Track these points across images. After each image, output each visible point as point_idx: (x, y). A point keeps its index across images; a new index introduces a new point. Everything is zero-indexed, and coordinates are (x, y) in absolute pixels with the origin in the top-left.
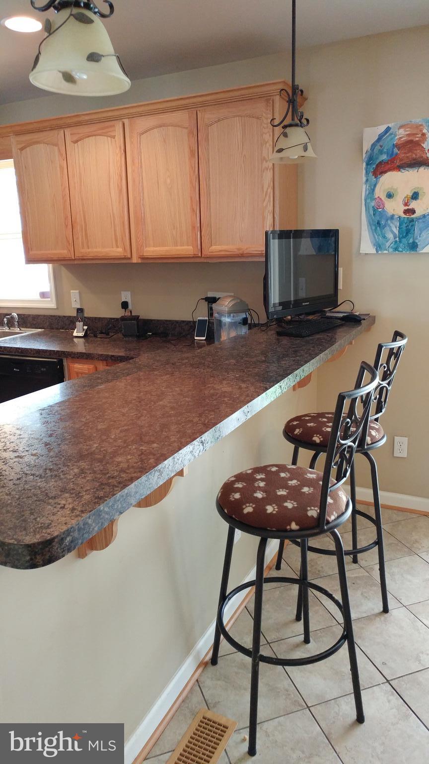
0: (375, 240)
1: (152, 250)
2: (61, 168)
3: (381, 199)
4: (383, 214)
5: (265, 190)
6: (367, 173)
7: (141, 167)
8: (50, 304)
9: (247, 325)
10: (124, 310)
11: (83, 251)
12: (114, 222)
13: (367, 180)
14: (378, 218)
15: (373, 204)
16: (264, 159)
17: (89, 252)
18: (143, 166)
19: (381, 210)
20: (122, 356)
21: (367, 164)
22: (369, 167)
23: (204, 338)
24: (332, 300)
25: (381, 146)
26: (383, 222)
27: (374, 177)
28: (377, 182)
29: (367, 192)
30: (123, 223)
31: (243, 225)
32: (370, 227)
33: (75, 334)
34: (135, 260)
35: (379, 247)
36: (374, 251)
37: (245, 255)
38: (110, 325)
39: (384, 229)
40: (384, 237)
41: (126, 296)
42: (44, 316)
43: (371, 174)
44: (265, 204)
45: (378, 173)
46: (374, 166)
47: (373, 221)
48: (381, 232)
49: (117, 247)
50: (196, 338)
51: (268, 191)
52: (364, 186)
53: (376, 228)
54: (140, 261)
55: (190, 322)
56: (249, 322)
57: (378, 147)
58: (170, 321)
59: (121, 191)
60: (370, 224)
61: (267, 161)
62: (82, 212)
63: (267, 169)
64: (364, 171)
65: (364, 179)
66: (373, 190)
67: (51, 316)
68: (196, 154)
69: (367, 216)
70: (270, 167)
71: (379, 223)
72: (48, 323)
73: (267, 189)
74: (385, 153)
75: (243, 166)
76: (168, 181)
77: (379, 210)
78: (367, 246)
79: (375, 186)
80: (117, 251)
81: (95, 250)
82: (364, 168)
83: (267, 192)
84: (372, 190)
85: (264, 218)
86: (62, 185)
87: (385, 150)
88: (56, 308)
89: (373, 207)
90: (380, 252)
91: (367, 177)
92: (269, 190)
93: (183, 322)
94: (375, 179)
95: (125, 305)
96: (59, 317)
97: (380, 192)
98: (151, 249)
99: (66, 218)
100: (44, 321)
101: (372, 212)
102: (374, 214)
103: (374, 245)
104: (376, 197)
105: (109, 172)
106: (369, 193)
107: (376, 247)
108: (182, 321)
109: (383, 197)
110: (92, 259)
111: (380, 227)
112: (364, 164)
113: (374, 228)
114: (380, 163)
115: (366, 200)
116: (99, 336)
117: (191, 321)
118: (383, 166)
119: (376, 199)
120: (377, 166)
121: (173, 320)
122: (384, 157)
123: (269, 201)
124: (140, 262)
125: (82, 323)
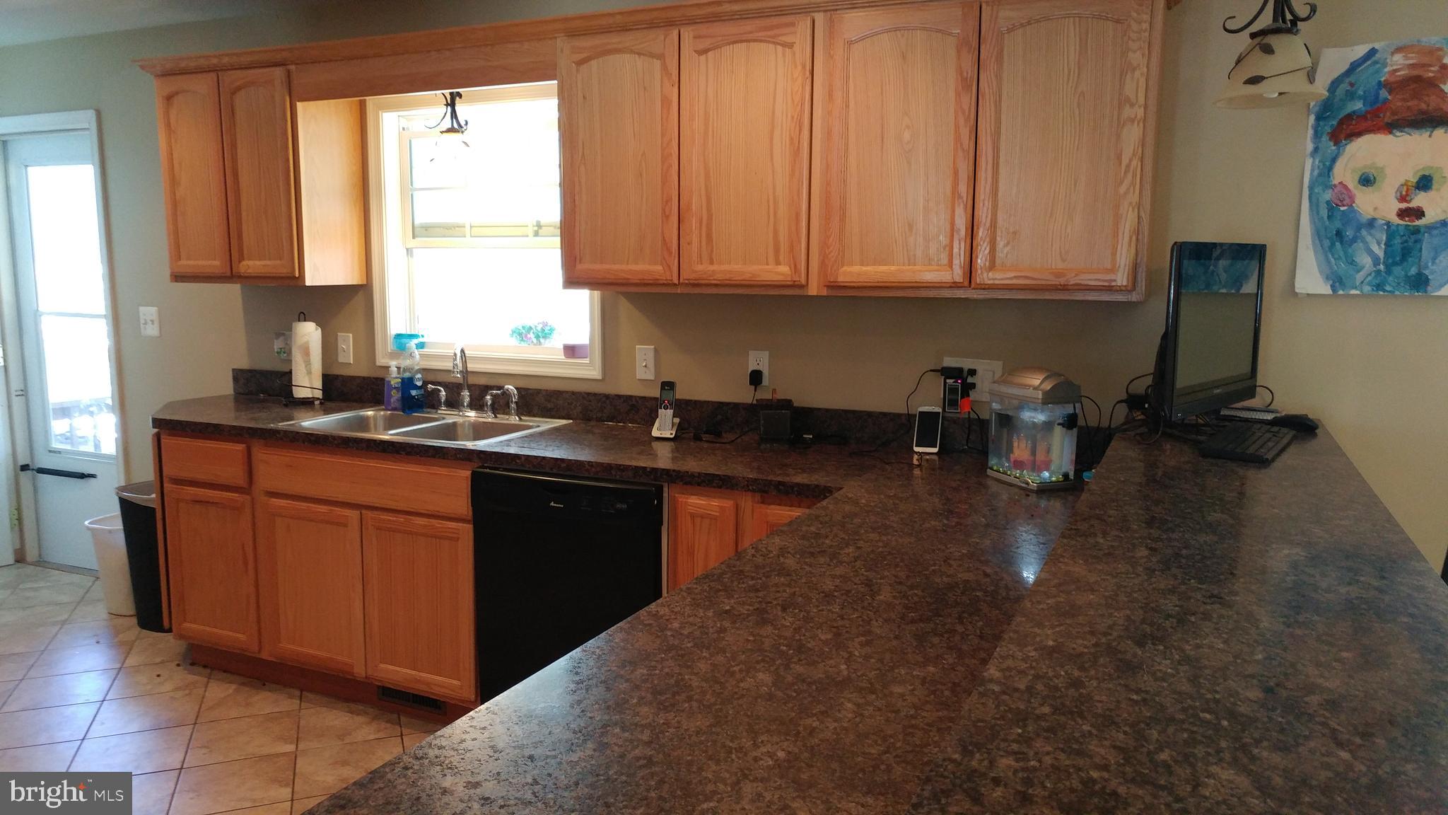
0: (1331, 268)
1: (855, 271)
2: (666, 101)
3: (1346, 187)
4: (1350, 217)
5: (1125, 161)
6: (1317, 135)
7: (847, 106)
8: (588, 370)
9: (1075, 430)
10: (753, 387)
11: (700, 267)
12: (775, 213)
13: (1316, 150)
14: (1338, 224)
15: (1328, 195)
16: (1128, 100)
17: (713, 271)
18: (852, 105)
19: (1345, 208)
20: (803, 485)
21: (1318, 118)
22: (1321, 123)
23: (935, 450)
24: (1247, 386)
25: (1352, 85)
26: (1349, 233)
27: (1332, 144)
28: (1338, 153)
29: (1316, 172)
30: (798, 215)
31: (1069, 230)
32: (1317, 241)
33: (655, 433)
34: (813, 290)
35: (1337, 281)
36: (1326, 290)
37: (1070, 287)
38: (719, 417)
39: (1350, 246)
40: (1352, 263)
41: (758, 360)
42: (573, 393)
43: (1325, 138)
44: (1122, 189)
45: (1342, 136)
46: (1335, 123)
47: (1326, 229)
48: (1346, 253)
49: (778, 263)
50: (916, 449)
51: (1132, 163)
52: (1309, 163)
53: (1333, 245)
54: (824, 292)
55: (899, 415)
56: (1081, 422)
57: (1344, 86)
58: (854, 412)
59: (796, 152)
60: (1318, 234)
61: (1132, 105)
62: (703, 192)
63: (1132, 121)
64: (1310, 132)
65: (1310, 147)
66: (1330, 169)
67: (588, 394)
68: (973, 86)
69: (1313, 222)
70: (1139, 117)
71: (1339, 234)
72: (579, 409)
73: (1131, 160)
74: (1360, 98)
75: (1077, 113)
76: (907, 135)
77: (1342, 209)
78: (1311, 280)
79: (1334, 160)
80: (780, 272)
81: (725, 267)
82: (1310, 124)
83: (1128, 166)
84: (1327, 170)
85: (1117, 218)
86: (663, 135)
87: (1361, 93)
88: (600, 377)
89: (1328, 203)
90: (1341, 292)
91: (1314, 143)
92: (1134, 163)
93: (884, 414)
94: (1334, 148)
95: (756, 377)
96: (607, 396)
97: (1344, 172)
98: (856, 268)
99: (668, 201)
100: (571, 404)
101: (1324, 212)
102: (1329, 217)
103: (1327, 278)
104: (1336, 182)
105: (774, 112)
106: (1320, 175)
107: (1331, 282)
108: (881, 413)
109: (1352, 184)
110: (716, 285)
111: (1342, 243)
112: (1312, 118)
113: (1327, 243)
114: (1349, 117)
115: (1311, 188)
116: (705, 437)
117: (901, 415)
118: (1354, 122)
119: (1335, 186)
120: (1341, 122)
121: (861, 412)
122: (1358, 106)
123: (1133, 184)
124: (825, 294)
125: (670, 412)
